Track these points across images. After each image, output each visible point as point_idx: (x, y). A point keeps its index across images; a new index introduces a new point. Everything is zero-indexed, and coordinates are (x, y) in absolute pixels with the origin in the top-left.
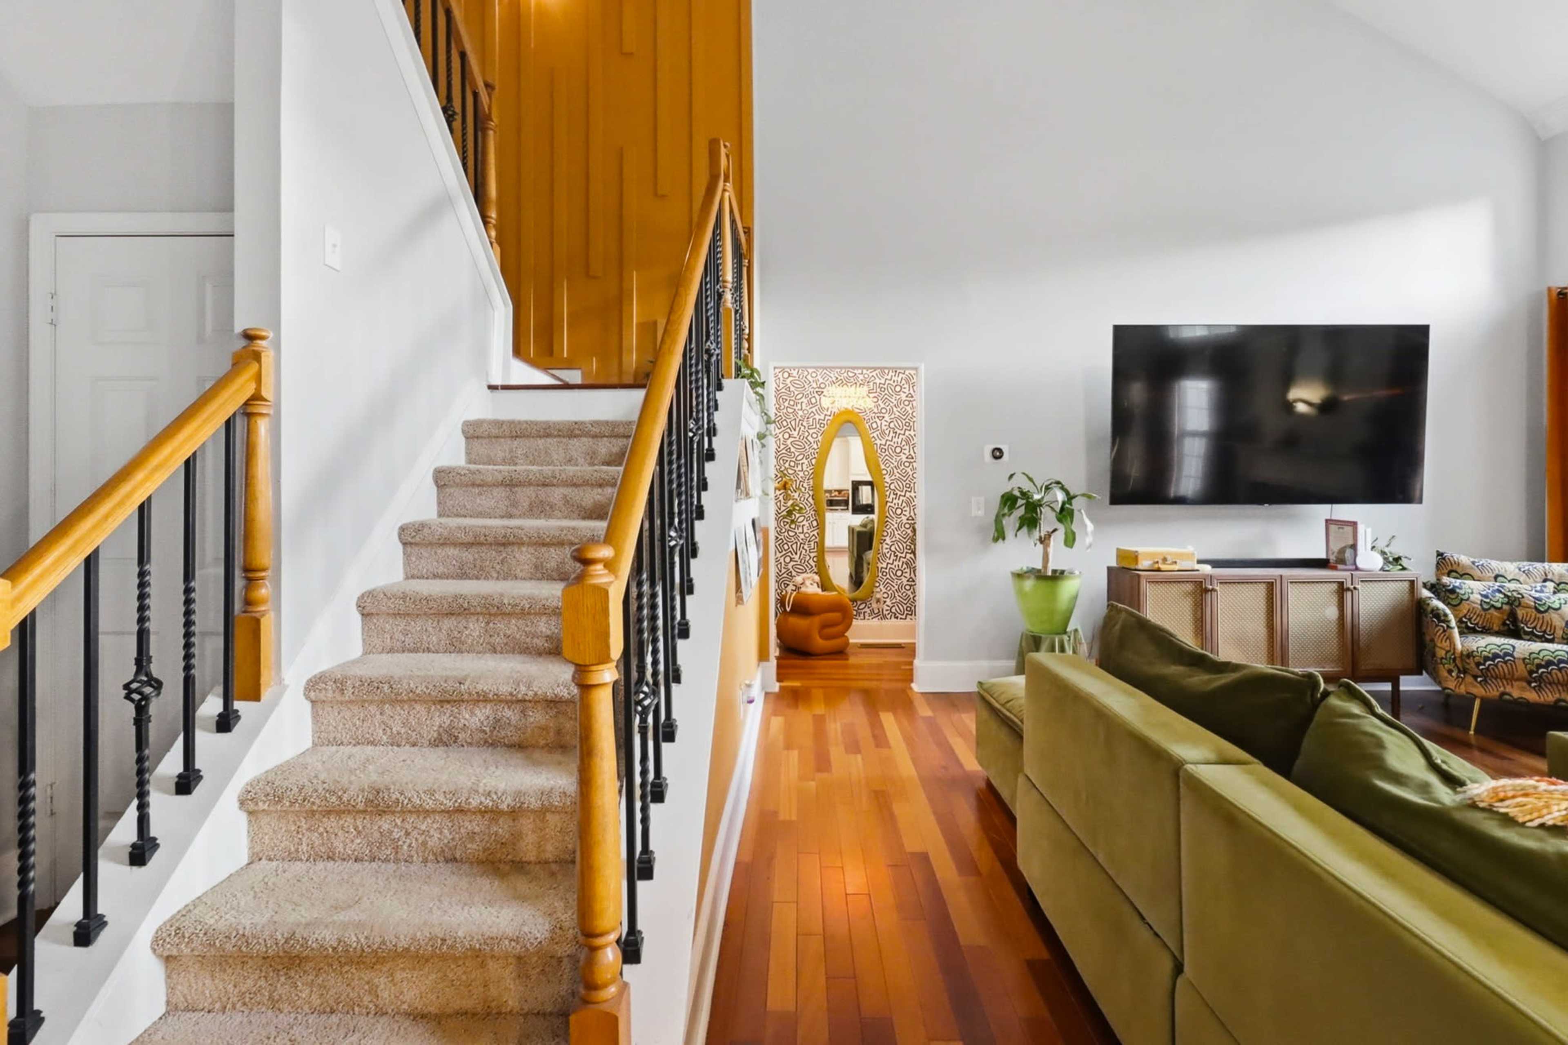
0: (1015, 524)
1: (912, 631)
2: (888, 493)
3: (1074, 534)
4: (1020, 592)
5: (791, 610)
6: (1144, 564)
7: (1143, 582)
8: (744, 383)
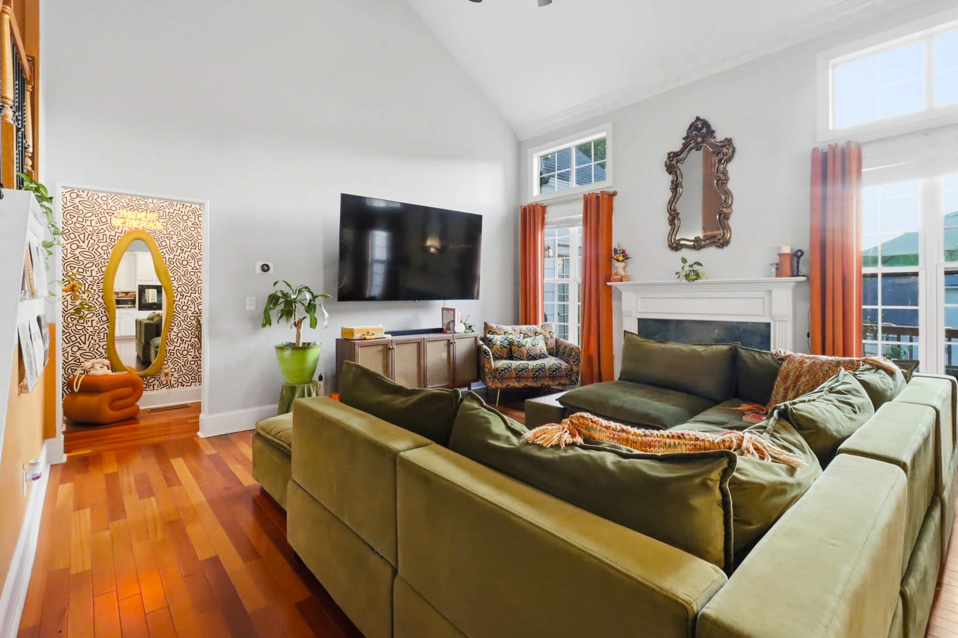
0: (277, 315)
1: (199, 394)
2: (175, 295)
3: (316, 319)
4: (282, 360)
5: (79, 391)
6: (357, 336)
7: (357, 347)
8: (30, 195)
